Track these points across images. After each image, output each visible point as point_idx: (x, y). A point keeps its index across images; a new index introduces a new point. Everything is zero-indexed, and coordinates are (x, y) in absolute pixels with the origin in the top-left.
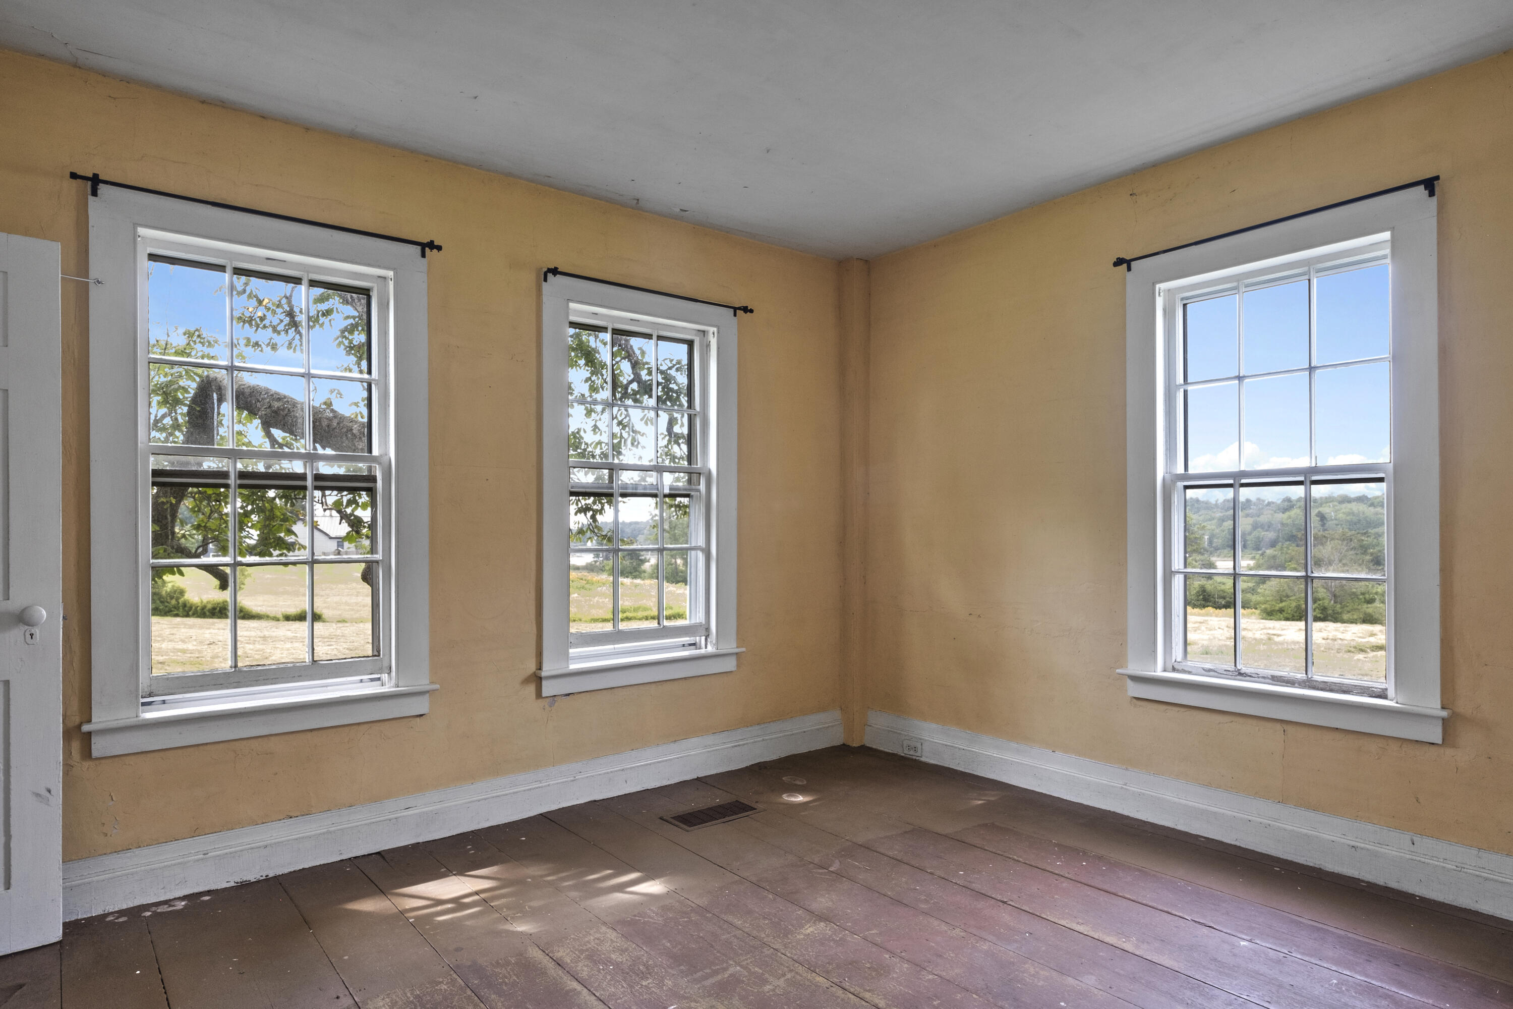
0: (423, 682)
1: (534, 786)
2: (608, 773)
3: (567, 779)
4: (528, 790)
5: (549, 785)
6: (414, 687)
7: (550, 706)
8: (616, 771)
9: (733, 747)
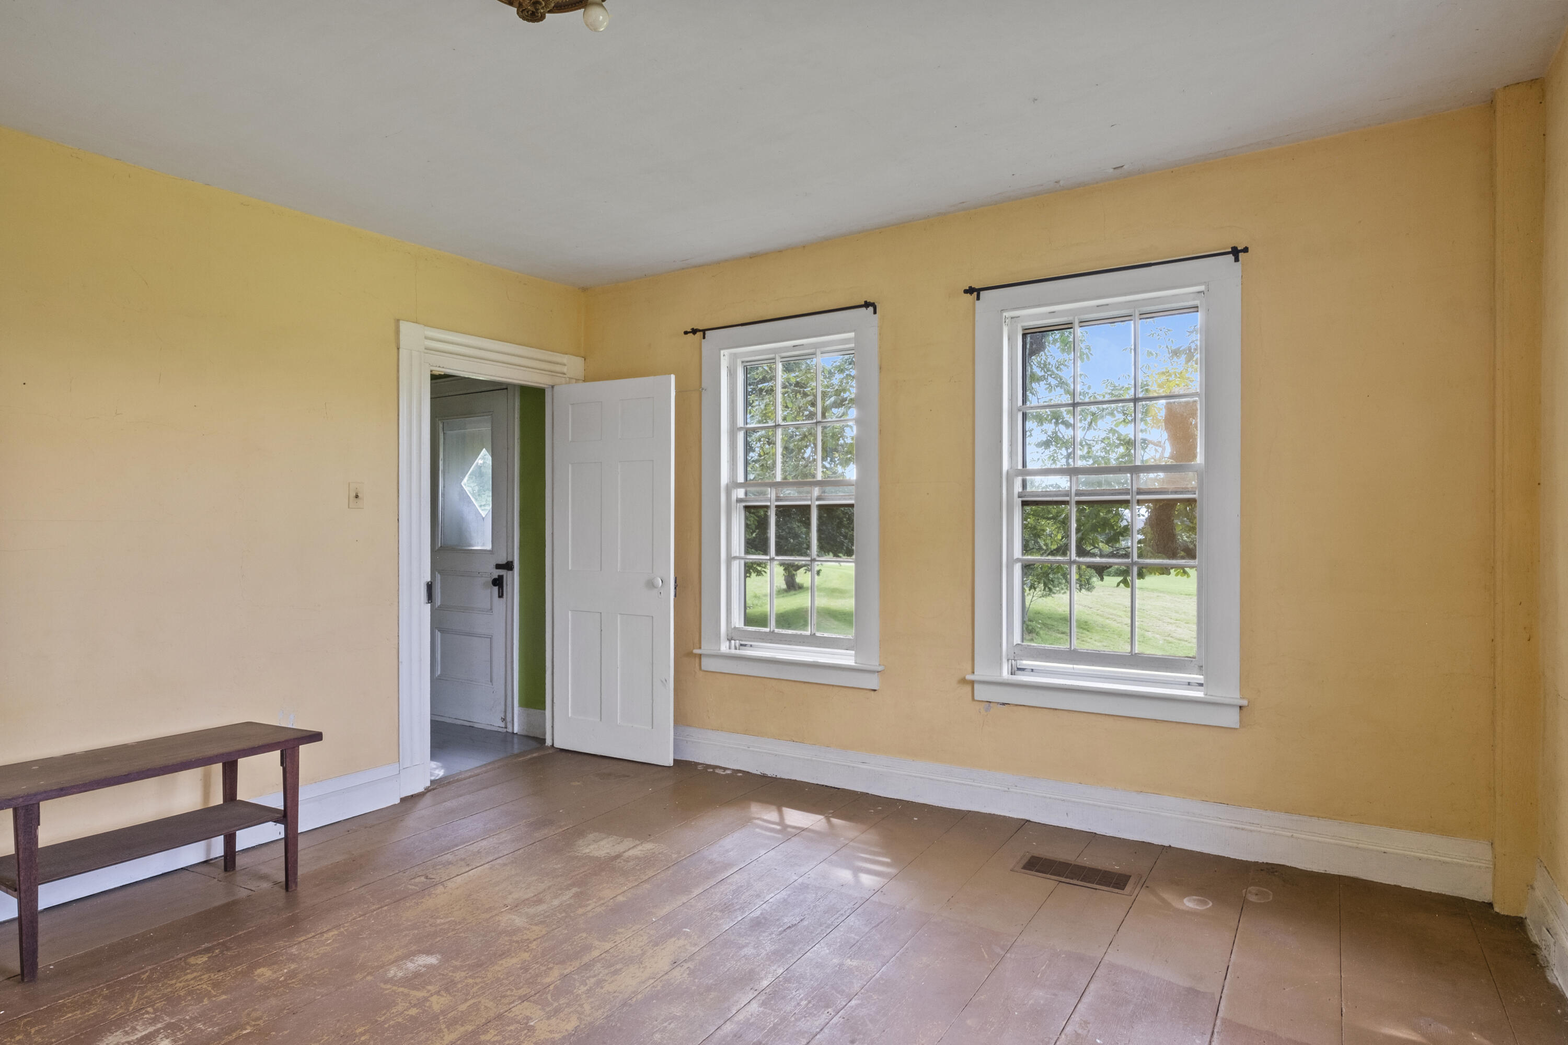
0: (874, 663)
1: (966, 783)
2: (1045, 797)
3: (1000, 788)
4: (960, 784)
5: (980, 787)
6: (865, 666)
7: (986, 711)
8: (1055, 799)
9: (1231, 827)
